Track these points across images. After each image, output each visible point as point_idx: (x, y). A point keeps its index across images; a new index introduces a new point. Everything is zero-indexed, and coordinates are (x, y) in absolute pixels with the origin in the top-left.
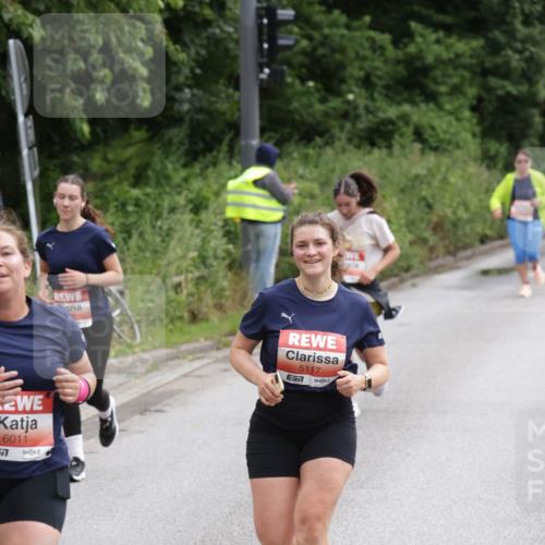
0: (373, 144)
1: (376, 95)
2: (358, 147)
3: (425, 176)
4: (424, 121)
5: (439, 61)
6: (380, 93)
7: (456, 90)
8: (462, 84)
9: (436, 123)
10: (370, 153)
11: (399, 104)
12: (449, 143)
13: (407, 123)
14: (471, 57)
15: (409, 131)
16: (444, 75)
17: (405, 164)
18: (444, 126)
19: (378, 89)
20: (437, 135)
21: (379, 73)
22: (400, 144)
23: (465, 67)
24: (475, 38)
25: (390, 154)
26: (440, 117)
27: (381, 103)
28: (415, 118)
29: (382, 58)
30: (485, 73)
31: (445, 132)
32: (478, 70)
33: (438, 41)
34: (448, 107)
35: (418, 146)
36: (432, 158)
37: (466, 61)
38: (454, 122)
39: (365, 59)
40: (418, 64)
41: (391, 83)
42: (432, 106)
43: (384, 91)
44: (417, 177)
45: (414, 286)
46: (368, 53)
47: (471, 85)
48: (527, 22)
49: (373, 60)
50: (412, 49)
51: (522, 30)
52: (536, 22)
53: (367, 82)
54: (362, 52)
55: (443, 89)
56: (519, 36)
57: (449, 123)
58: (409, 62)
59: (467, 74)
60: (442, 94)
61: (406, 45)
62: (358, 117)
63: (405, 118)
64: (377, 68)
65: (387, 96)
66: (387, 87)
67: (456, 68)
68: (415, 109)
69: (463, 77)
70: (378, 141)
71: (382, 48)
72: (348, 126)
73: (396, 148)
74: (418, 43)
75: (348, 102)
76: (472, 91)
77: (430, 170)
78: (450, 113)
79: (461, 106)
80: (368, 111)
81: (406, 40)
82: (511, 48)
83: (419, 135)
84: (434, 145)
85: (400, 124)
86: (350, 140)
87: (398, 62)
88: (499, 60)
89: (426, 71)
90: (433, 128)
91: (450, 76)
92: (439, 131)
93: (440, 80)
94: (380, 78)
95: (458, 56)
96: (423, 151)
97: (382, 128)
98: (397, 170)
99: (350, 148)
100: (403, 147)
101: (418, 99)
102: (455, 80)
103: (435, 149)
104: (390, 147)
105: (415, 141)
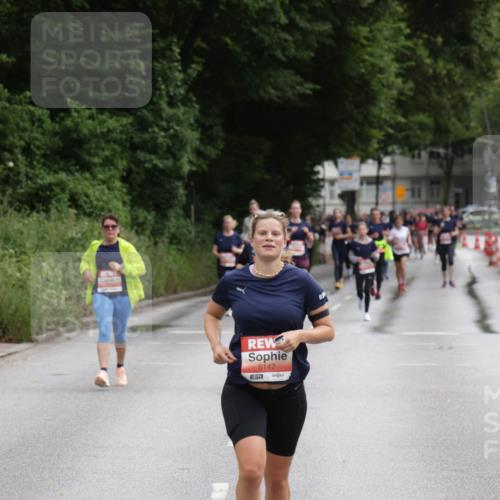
0: (33, 208)
1: (35, 163)
2: (19, 210)
3: (80, 240)
4: (79, 189)
5: (93, 134)
6: (38, 161)
7: (108, 162)
8: (114, 156)
9: (90, 191)
10: (28, 215)
11: (56, 172)
12: (102, 209)
13: (63, 190)
14: (121, 132)
15: (65, 197)
16: (97, 148)
17: (62, 227)
18: (97, 194)
19: (37, 157)
20: (91, 202)
21: (37, 143)
22: (56, 208)
23: (115, 142)
24: (125, 116)
25: (48, 218)
26: (94, 186)
27: (40, 171)
28: (71, 185)
29: (40, 130)
30: (134, 147)
31: (98, 200)
32: (128, 145)
33: (91, 117)
34: (100, 176)
35: (73, 211)
36: (86, 223)
37: (117, 136)
38: (106, 191)
39: (25, 130)
40: (75, 136)
41: (48, 152)
42: (87, 175)
43: (42, 160)
44: (72, 239)
45: (69, 339)
46: (27, 125)
47: (122, 159)
48: (171, 103)
49: (32, 132)
50: (68, 123)
51: (167, 111)
52: (179, 104)
53: (27, 151)
54: (21, 124)
55: (96, 160)
56: (164, 115)
57: (102, 191)
58: (65, 134)
59: (118, 148)
60: (95, 165)
61: (62, 119)
62: (19, 182)
63: (62, 185)
64: (36, 139)
65: (44, 164)
66: (44, 156)
67: (108, 142)
68: (71, 178)
69: (113, 150)
70: (37, 205)
71: (40, 121)
72: (10, 191)
73: (53, 211)
74: (73, 117)
75: (10, 169)
76: (122, 164)
77: (83, 234)
78: (104, 182)
79: (112, 176)
80: (28, 177)
81: (62, 114)
82: (158, 126)
83: (74, 201)
84: (88, 211)
85: (57, 190)
86: (11, 204)
87: (55, 134)
88: (147, 136)
89: (80, 142)
90: (87, 196)
91: (103, 149)
92: (92, 198)
93: (92, 151)
94: (38, 148)
95: (109, 131)
96: (77, 216)
97: (40, 193)
98: (54, 232)
99: (10, 210)
100: (59, 211)
101: (73, 168)
102: (107, 153)
103: (89, 215)
104: (47, 211)
105: (70, 206)
